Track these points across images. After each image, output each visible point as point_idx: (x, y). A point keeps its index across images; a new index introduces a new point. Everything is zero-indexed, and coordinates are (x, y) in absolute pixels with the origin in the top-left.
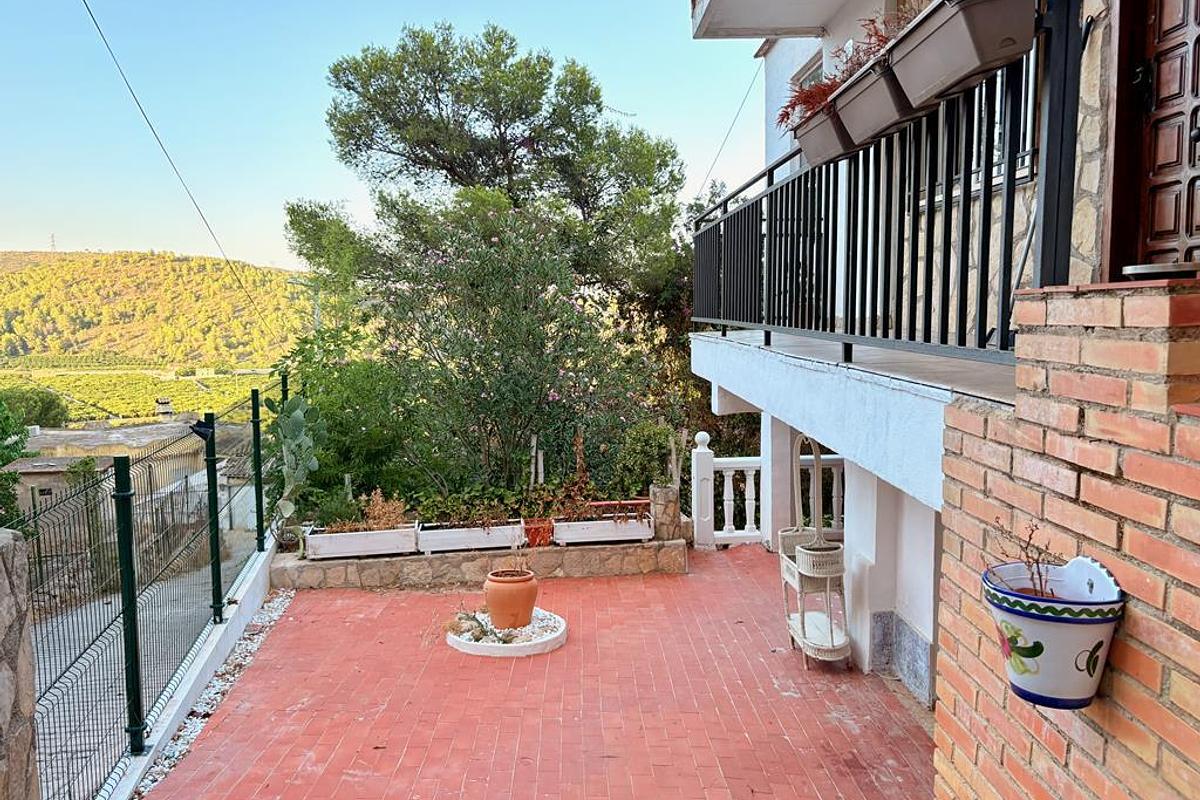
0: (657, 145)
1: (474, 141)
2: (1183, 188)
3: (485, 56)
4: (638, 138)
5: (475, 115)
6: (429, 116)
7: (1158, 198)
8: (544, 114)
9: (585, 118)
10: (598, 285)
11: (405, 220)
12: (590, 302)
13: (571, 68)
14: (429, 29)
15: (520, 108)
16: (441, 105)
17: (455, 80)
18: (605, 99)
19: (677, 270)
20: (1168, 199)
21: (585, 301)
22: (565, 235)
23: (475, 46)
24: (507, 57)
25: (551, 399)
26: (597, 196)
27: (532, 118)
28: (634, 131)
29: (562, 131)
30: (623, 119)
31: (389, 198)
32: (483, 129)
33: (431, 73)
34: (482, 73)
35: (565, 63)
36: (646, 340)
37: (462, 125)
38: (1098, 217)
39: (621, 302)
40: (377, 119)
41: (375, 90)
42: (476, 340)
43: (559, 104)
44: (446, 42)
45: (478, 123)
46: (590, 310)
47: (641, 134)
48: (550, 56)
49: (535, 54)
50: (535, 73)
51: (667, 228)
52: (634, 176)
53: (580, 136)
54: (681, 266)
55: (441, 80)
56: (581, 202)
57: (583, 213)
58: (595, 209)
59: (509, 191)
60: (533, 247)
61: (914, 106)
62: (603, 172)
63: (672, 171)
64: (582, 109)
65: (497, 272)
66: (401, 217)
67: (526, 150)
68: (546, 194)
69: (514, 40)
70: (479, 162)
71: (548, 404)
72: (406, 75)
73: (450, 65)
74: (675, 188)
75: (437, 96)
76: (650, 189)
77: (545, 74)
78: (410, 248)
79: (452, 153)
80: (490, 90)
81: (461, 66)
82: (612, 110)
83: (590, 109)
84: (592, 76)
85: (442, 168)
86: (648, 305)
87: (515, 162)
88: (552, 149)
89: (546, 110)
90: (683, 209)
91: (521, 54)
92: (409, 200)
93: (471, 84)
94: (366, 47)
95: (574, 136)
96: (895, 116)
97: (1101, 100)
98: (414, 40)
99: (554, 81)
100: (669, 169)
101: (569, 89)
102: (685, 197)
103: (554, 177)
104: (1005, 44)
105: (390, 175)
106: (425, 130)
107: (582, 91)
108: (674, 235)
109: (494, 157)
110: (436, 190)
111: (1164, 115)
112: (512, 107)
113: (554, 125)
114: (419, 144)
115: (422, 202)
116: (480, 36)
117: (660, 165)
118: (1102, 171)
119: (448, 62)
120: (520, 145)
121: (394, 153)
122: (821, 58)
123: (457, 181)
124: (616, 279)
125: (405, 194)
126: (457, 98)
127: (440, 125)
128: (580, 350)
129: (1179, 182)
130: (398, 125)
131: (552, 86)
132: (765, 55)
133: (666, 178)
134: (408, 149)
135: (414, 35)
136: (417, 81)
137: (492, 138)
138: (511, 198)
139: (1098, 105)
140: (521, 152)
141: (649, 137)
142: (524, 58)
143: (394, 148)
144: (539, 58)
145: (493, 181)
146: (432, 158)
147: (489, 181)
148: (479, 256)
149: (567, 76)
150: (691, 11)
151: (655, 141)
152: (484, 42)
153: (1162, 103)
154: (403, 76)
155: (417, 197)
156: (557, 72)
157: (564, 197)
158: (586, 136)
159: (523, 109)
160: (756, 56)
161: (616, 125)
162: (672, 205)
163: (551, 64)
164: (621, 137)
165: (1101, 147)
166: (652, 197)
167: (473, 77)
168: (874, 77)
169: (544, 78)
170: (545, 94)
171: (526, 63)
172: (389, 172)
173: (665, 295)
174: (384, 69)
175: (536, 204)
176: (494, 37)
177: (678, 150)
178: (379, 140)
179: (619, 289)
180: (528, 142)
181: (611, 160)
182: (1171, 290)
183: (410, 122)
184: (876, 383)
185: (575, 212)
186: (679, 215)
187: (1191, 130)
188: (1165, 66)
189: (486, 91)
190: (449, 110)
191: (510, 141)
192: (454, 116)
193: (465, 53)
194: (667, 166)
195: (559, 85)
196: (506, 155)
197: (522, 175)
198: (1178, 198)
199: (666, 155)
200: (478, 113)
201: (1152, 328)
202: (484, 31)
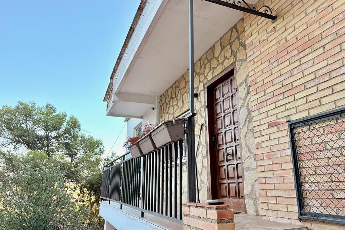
0: (97, 141)
1: (37, 136)
2: (226, 167)
3: (45, 112)
4: (91, 139)
5: (39, 128)
6: (23, 128)
7: (221, 169)
8: (63, 130)
9: (75, 132)
10: (74, 182)
11: (8, 160)
12: (69, 189)
13: (72, 118)
14: (28, 102)
15: (54, 128)
16: (28, 125)
17: (34, 118)
18: (82, 127)
19: (100, 178)
20: (223, 169)
21: (68, 189)
22: (63, 168)
23: (42, 109)
24: (53, 113)
25: (50, 224)
26: (76, 154)
27: (58, 131)
28: (90, 137)
29: (67, 135)
30: (86, 133)
31: (3, 152)
32: (41, 133)
33: (26, 115)
34: (43, 117)
35: (70, 116)
36: (88, 201)
37: (34, 131)
38: (207, 173)
39: (81, 188)
40: (4, 127)
41: (5, 119)
42: (24, 204)
43: (67, 128)
44: (32, 107)
45: (40, 131)
46: (69, 192)
47: (92, 138)
48: (66, 114)
49: (61, 113)
50: (61, 119)
51: (97, 165)
52: (89, 149)
53: (73, 137)
54: (101, 178)
55: (29, 117)
56: (71, 156)
57: (71, 159)
58: (75, 159)
59: (47, 152)
60: (51, 171)
61: (157, 147)
62: (79, 148)
63: (101, 148)
64: (74, 129)
65: (36, 180)
66: (6, 159)
67: (55, 140)
68: (60, 153)
69: (55, 109)
70: (38, 143)
71: (49, 226)
72: (17, 115)
73: (33, 114)
74: (101, 153)
75: (27, 122)
76: (93, 153)
77: (64, 119)
78: (8, 169)
79: (29, 139)
80: (46, 122)
81: (37, 114)
82: (83, 130)
83: (77, 130)
84: (78, 120)
85: (24, 144)
86: (90, 189)
87: (50, 143)
88: (63, 140)
89: (63, 129)
90: (103, 160)
91: (57, 113)
92: (10, 153)
93: (39, 120)
94: (4, 105)
95: (71, 137)
96: (153, 149)
97: (206, 144)
98: (22, 105)
99: (66, 121)
100: (100, 148)
101: (71, 124)
102: (104, 156)
103: (63, 148)
104: (177, 136)
105: (5, 145)
106: (20, 132)
107: (75, 124)
108: (99, 167)
109: (43, 141)
110: (21, 151)
111: (220, 149)
112: (52, 127)
113: (64, 134)
114: (18, 136)
115: (15, 154)
116: (45, 106)
117: (97, 147)
118: (207, 161)
119: (32, 113)
120: (53, 138)
121: (8, 138)
122: (141, 124)
123: (29, 148)
124: (80, 181)
125: (9, 151)
126: (34, 123)
127: (26, 131)
128: (63, 207)
129: (225, 166)
130: (11, 130)
131: (66, 122)
132: (127, 121)
133: (99, 150)
134: (13, 137)
135: (22, 104)
136: (20, 117)
137: (44, 136)
138: (48, 154)
139: (205, 145)
140: (53, 140)
141: (94, 139)
142: (58, 114)
143: (8, 137)
144: (62, 114)
145: (42, 149)
146: (21, 140)
147: (40, 148)
148: (31, 174)
149: (70, 120)
150: (106, 109)
151: (96, 140)
152: (45, 108)
153: (219, 146)
154: (16, 115)
155: (14, 152)
156: (68, 119)
157: (66, 154)
158: (75, 137)
159: (55, 128)
160: (125, 121)
161: (84, 134)
162: (99, 159)
163: (66, 116)
164: (86, 138)
165: (207, 155)
166: (94, 156)
167: (40, 118)
168: (147, 138)
169: (63, 120)
170: (63, 124)
171: (58, 115)
172: (4, 144)
173: (95, 186)
174: (9, 113)
175: (56, 156)
176: (49, 107)
177: (103, 143)
178: (3, 134)
179: (80, 184)
180: (55, 138)
181: (82, 144)
182: (217, 209)
183: (15, 129)
184: (149, 226)
185: (68, 159)
186: (102, 161)
187: (226, 153)
188: (219, 137)
189: (43, 122)
190: (30, 127)
191: (50, 137)
192: (32, 128)
193: (39, 110)
194: (99, 147)
195: (68, 122)
196: (48, 141)
197: (52, 147)
198: (225, 169)
199: (99, 144)
200: (40, 128)
201: (213, 220)
202: (46, 105)
